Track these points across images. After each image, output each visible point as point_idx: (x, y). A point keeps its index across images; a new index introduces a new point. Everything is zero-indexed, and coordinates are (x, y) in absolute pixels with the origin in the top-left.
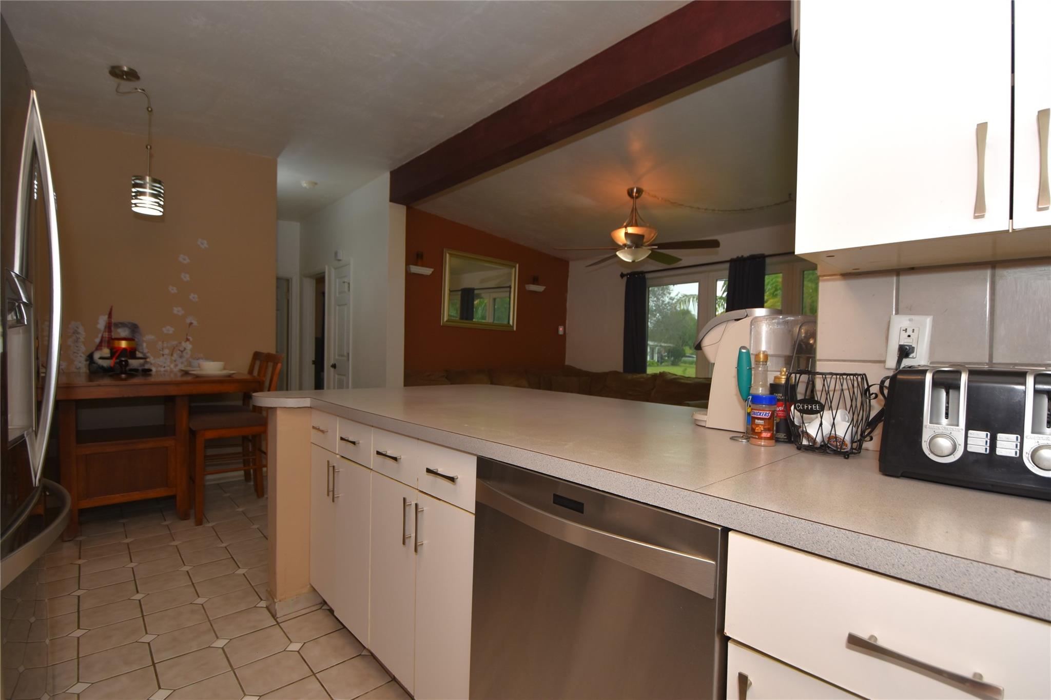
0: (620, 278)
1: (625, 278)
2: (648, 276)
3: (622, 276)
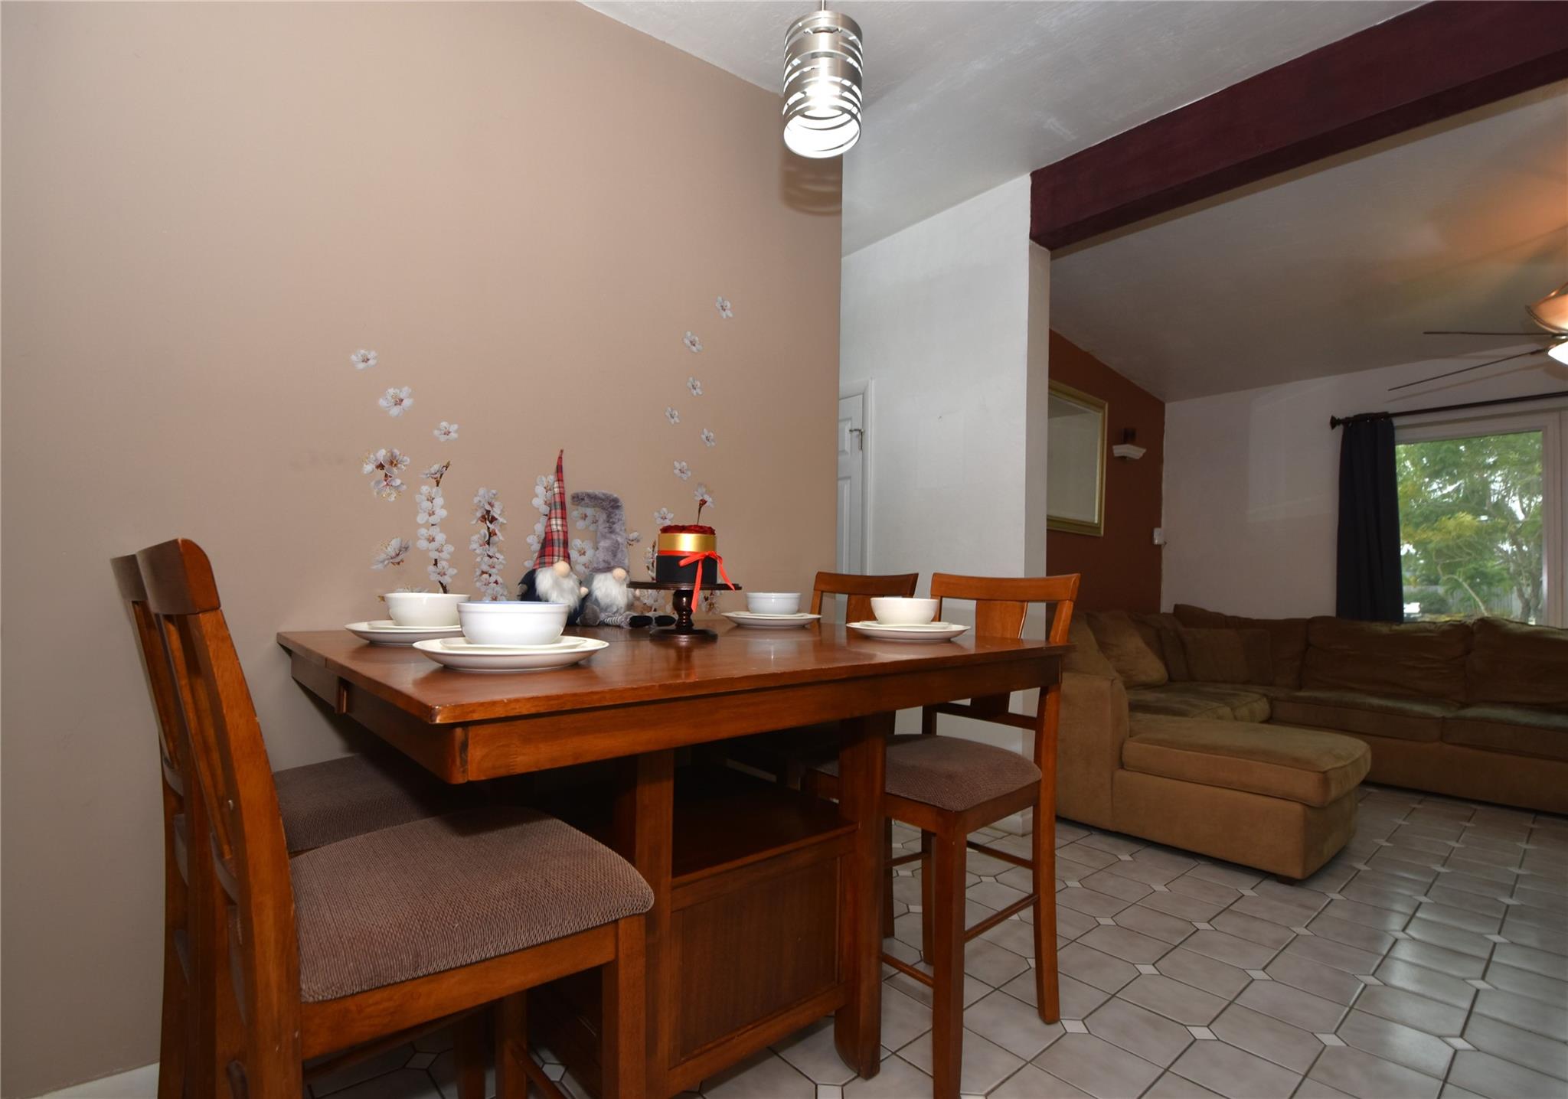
1: (1340, 429)
2: (1397, 422)
3: (1334, 422)
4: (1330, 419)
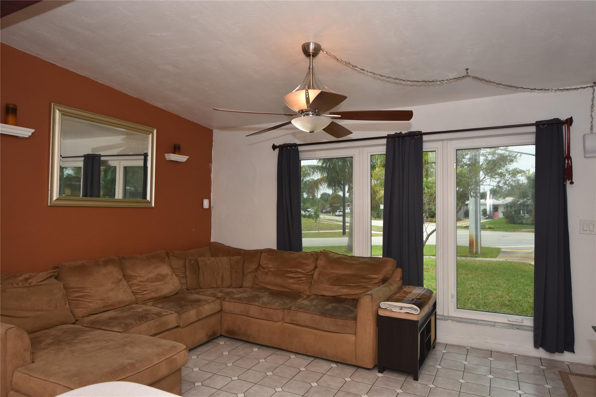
0: (272, 149)
2: (300, 148)
4: (274, 145)
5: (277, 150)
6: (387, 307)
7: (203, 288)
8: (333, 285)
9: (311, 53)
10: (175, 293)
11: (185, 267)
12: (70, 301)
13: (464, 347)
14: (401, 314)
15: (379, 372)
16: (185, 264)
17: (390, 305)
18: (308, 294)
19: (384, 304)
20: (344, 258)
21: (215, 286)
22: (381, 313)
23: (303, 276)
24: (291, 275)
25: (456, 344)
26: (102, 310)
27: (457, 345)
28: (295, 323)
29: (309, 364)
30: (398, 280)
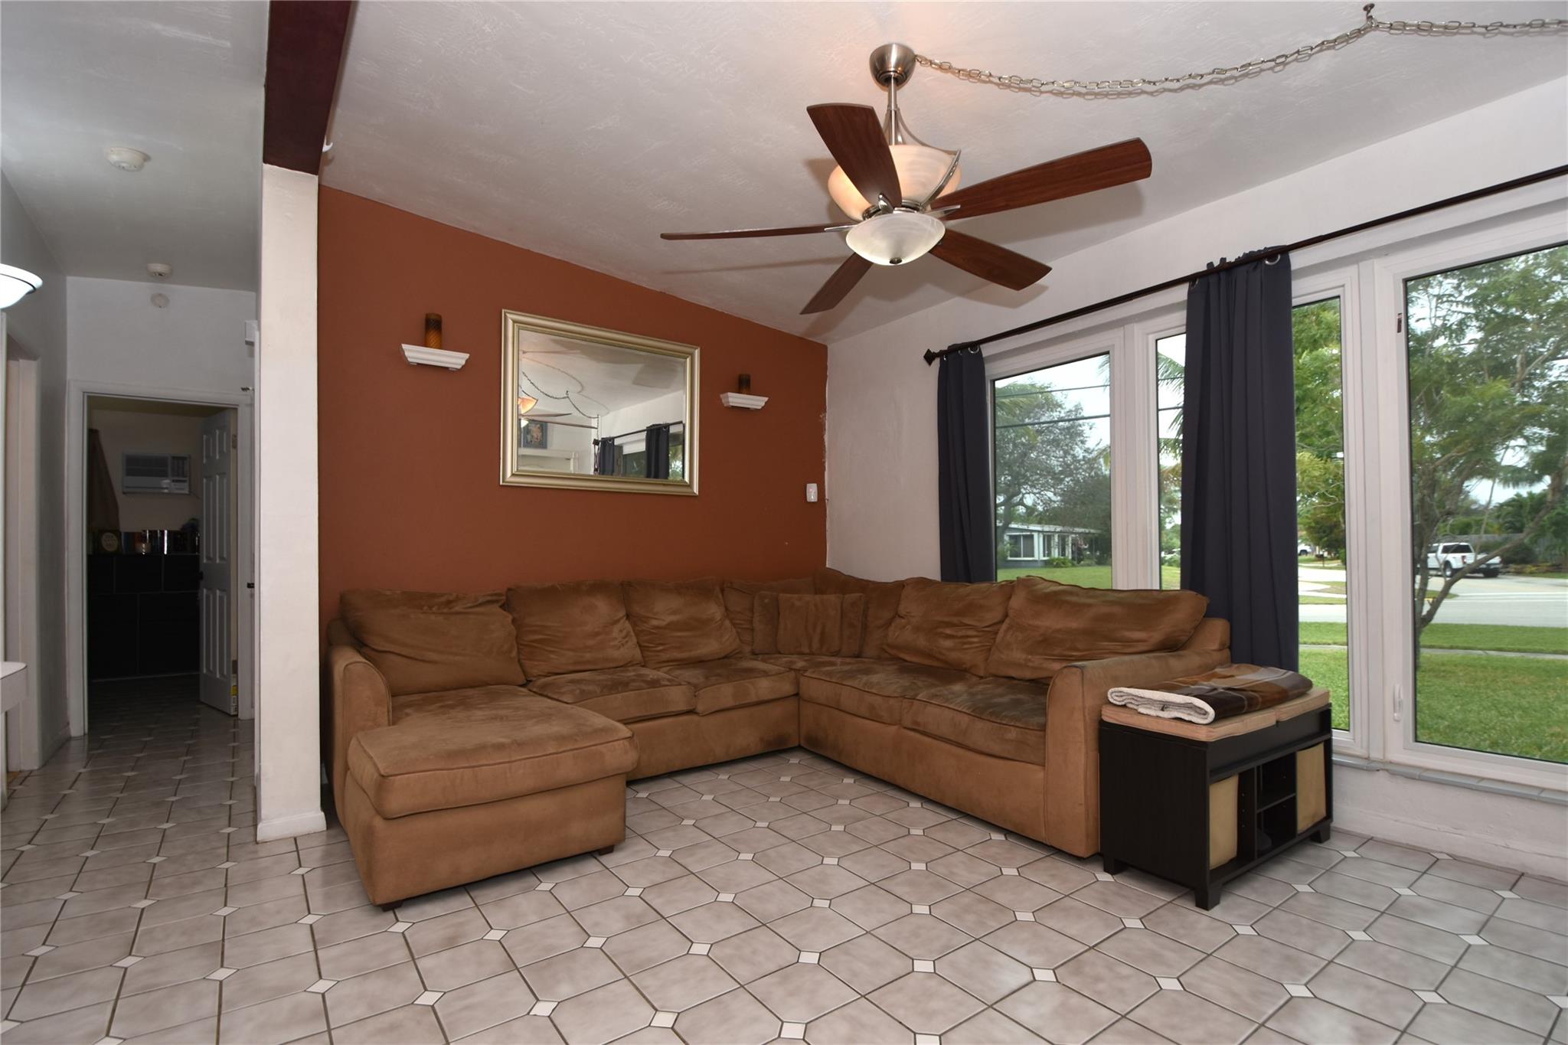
0: (925, 363)
2: (987, 350)
3: (929, 357)
4: (925, 351)
5: (937, 362)
6: (1126, 701)
7: (782, 652)
8: (1031, 653)
9: (892, 73)
10: (723, 655)
11: (752, 610)
12: (521, 647)
13: (1429, 853)
14: (1161, 721)
15: (1106, 870)
16: (753, 605)
17: (1135, 698)
18: (982, 675)
19: (1117, 694)
20: (1071, 593)
21: (807, 651)
22: (1110, 716)
23: (975, 633)
24: (948, 631)
25: (1404, 841)
26: (571, 668)
27: (1407, 844)
28: (921, 729)
29: (940, 824)
30: (1215, 650)
